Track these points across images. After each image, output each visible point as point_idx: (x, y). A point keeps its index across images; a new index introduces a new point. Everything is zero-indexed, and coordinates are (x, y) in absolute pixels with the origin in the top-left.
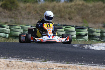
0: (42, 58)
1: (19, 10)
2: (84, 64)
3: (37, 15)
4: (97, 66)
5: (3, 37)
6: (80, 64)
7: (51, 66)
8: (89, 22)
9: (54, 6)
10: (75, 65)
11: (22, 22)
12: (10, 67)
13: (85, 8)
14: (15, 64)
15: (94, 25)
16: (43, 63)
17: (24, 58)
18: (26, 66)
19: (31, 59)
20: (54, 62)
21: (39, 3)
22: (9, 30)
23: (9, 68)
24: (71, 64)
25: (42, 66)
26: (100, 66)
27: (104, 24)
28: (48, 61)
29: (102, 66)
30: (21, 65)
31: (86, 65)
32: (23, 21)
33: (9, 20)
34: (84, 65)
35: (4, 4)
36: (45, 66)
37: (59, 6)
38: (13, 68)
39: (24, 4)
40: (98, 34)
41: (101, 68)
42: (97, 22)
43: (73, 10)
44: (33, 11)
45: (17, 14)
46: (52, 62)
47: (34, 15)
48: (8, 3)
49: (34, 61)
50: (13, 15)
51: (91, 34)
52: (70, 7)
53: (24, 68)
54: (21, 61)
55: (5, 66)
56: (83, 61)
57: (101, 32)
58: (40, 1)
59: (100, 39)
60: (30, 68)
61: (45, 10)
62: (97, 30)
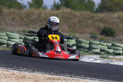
0: (30, 68)
1: (3, 15)
3: (22, 21)
4: (87, 79)
6: (69, 76)
7: (40, 77)
8: (76, 32)
9: (40, 13)
10: (65, 77)
11: (6, 28)
13: (72, 17)
14: (2, 74)
15: (81, 36)
16: (31, 73)
17: (10, 68)
18: (13, 76)
19: (19, 68)
20: (43, 73)
21: (24, 9)
24: (61, 75)
25: (30, 77)
26: (90, 79)
27: (92, 35)
28: (36, 71)
29: (93, 80)
30: (8, 74)
31: (75, 77)
36: (33, 76)
37: (45, 14)
39: (9, 9)
40: (86, 45)
42: (84, 32)
44: (17, 17)
46: (40, 73)
47: (19, 21)
49: (21, 71)
51: (79, 45)
53: (11, 78)
54: (8, 70)
56: (72, 73)
57: (90, 44)
58: (25, 7)
59: (88, 50)
60: (18, 78)
61: (30, 17)
62: (86, 41)
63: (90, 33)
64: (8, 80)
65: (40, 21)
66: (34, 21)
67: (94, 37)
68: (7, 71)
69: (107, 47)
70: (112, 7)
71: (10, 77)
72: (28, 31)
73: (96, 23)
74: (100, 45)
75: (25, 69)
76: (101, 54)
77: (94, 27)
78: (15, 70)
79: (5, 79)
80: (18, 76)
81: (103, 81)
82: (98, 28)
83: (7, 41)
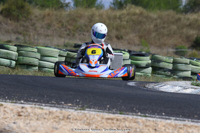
1: (31, 20)
2: (149, 115)
3: (63, 29)
4: (171, 119)
5: (6, 66)
6: (142, 115)
7: (94, 118)
8: (152, 44)
9: (92, 16)
10: (135, 117)
11: (36, 41)
12: (23, 117)
13: (145, 20)
14: (32, 113)
15: (159, 50)
16: (79, 111)
17: (46, 103)
18: (50, 116)
19: (59, 104)
20: (98, 110)
21: (67, 9)
22: (17, 53)
23: (21, 119)
24: (127, 114)
25: (78, 118)
26: (176, 120)
27: (176, 49)
28: (88, 108)
29: (180, 120)
30: (42, 114)
31: (152, 117)
32: (38, 40)
33: (13, 37)
34: (150, 117)
35: (6, 9)
36: (83, 116)
37: (101, 16)
38: (28, 119)
39: (41, 10)
40: (168, 65)
41: (179, 124)
42: (165, 45)
43: (125, 23)
44: (55, 23)
45: (27, 27)
46: (95, 111)
47: (58, 29)
48: (14, 7)
49: (63, 107)
50: (21, 29)
51: (156, 65)
52: (120, 18)
53: (47, 119)
54: (42, 107)
55: (14, 116)
56: (146, 110)
57: (174, 63)
58: (67, 5)
59: (172, 73)
60: (58, 119)
61: (76, 21)
62: (167, 58)
63: (175, 46)
64: (42, 123)
66: (82, 28)
67: (181, 51)
68: (40, 108)
71: (45, 118)
72: (74, 45)
73: (185, 30)
74: (191, 65)
75: (70, 104)
76: (194, 80)
77: (180, 37)
78: (53, 107)
79: (38, 122)
81: (197, 122)
82: (188, 38)
83: (40, 60)
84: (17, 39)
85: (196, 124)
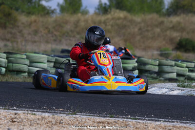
0: (69, 108)
1: (18, 27)
3: (50, 35)
4: (161, 121)
6: (132, 117)
7: (86, 122)
8: (137, 47)
9: (78, 21)
10: (125, 120)
12: (16, 123)
13: (129, 24)
14: (25, 119)
15: (144, 53)
16: (71, 116)
17: (38, 109)
18: (43, 121)
19: (50, 109)
20: (89, 114)
21: (53, 16)
22: (6, 60)
23: (15, 125)
24: (118, 117)
25: (70, 122)
26: (165, 121)
27: (161, 51)
28: (79, 112)
29: (169, 122)
30: (35, 119)
31: (141, 120)
32: (25, 46)
33: (1, 44)
34: (139, 119)
36: (74, 120)
37: (86, 21)
38: (21, 125)
39: (27, 16)
40: (154, 68)
41: (168, 125)
42: (149, 47)
43: (109, 27)
44: (41, 29)
45: (15, 34)
46: (86, 115)
47: (45, 35)
49: (55, 112)
50: (9, 36)
51: (143, 67)
52: (105, 23)
53: (40, 124)
54: (34, 112)
55: (8, 122)
56: (136, 112)
57: (160, 65)
58: (53, 12)
59: (158, 76)
60: (50, 124)
61: (62, 27)
62: (153, 61)
63: (159, 49)
64: (35, 129)
65: (78, 33)
66: (68, 33)
67: (165, 54)
68: (33, 114)
69: (187, 69)
70: (191, 6)
71: (38, 124)
72: (60, 50)
73: (168, 33)
74: (176, 67)
75: (61, 110)
76: (179, 81)
77: (164, 39)
78: (45, 112)
79: (31, 127)
80: (51, 122)
81: (186, 123)
82: (171, 40)
83: (29, 66)
84: (5, 46)
85: (185, 125)
